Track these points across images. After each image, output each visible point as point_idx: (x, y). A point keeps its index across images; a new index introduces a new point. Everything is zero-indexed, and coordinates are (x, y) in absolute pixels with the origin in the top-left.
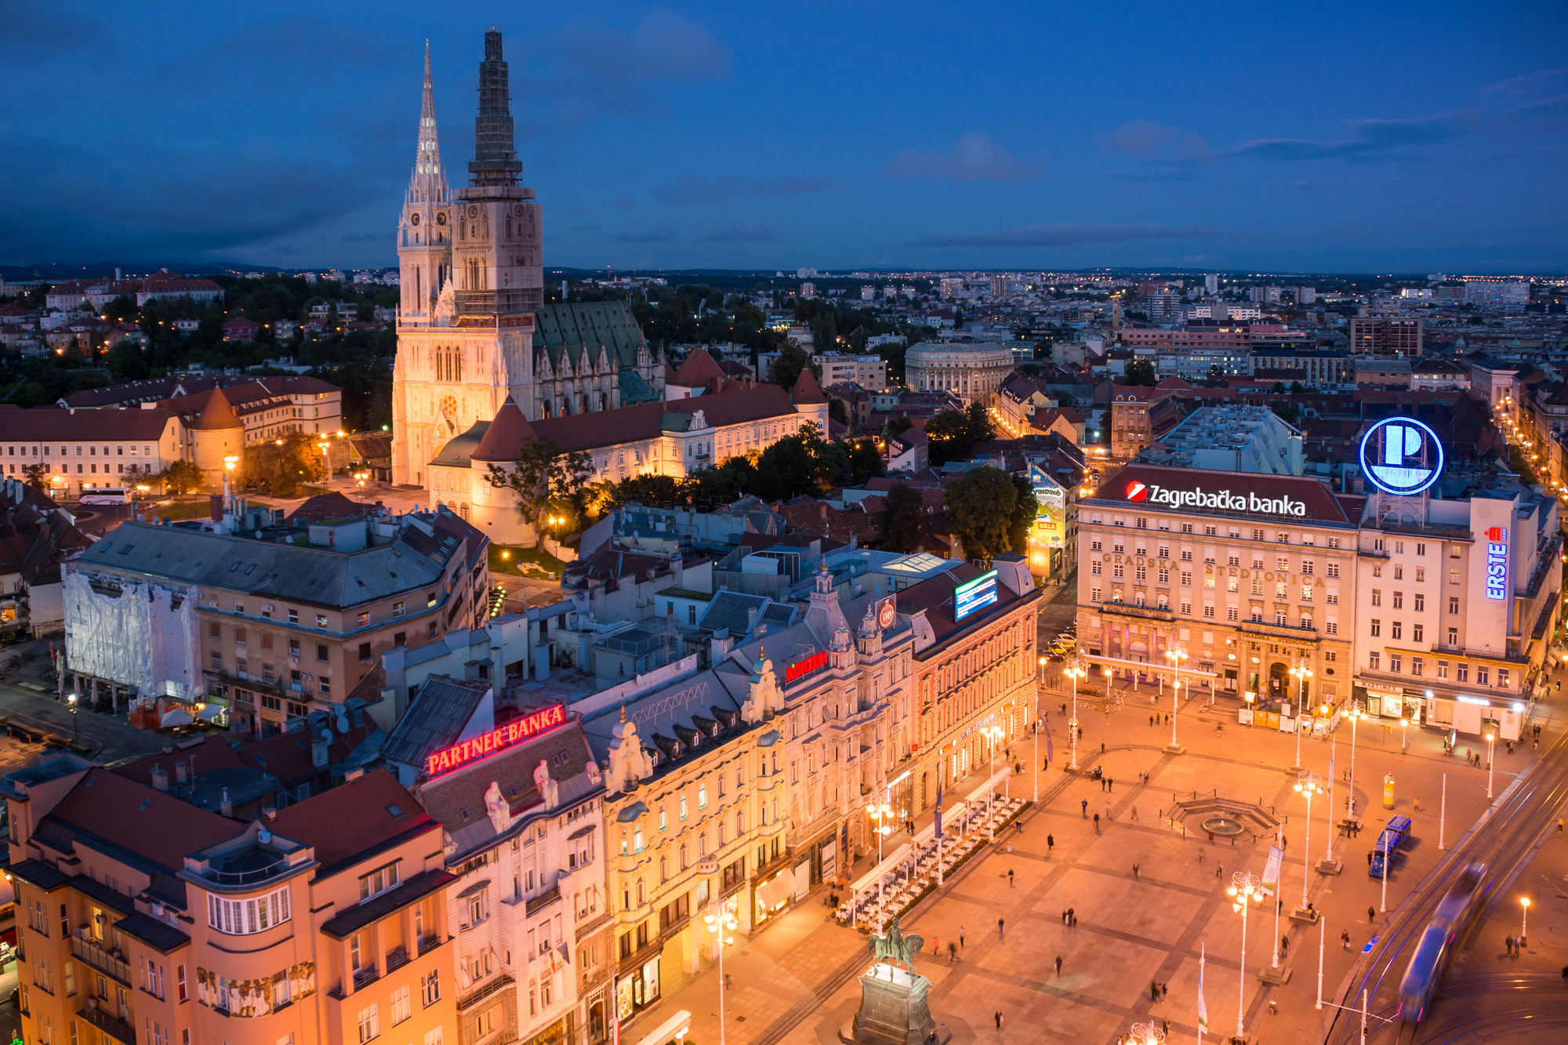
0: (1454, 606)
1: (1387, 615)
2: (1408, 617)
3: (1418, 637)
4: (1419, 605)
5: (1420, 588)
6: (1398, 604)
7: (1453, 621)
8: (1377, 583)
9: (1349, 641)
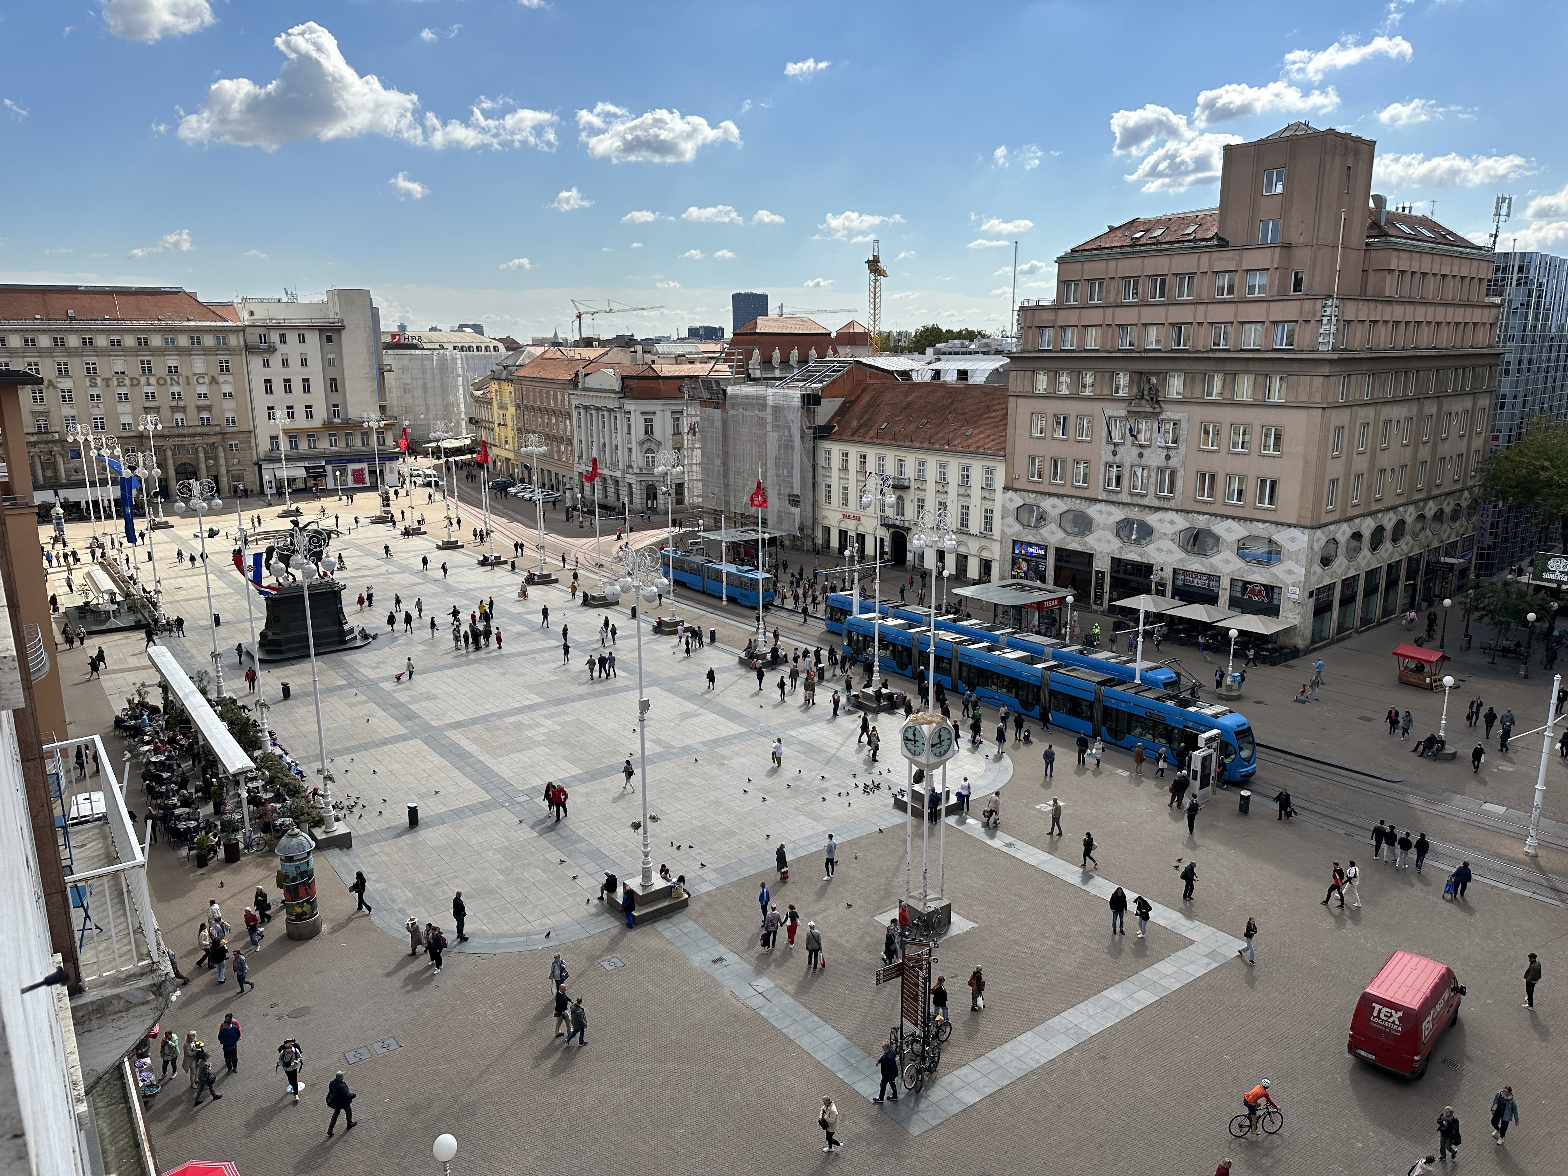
0: (334, 385)
1: (280, 401)
2: (298, 398)
3: (309, 415)
4: (307, 389)
5: (305, 373)
6: (288, 390)
7: (335, 398)
8: (268, 373)
9: (250, 432)
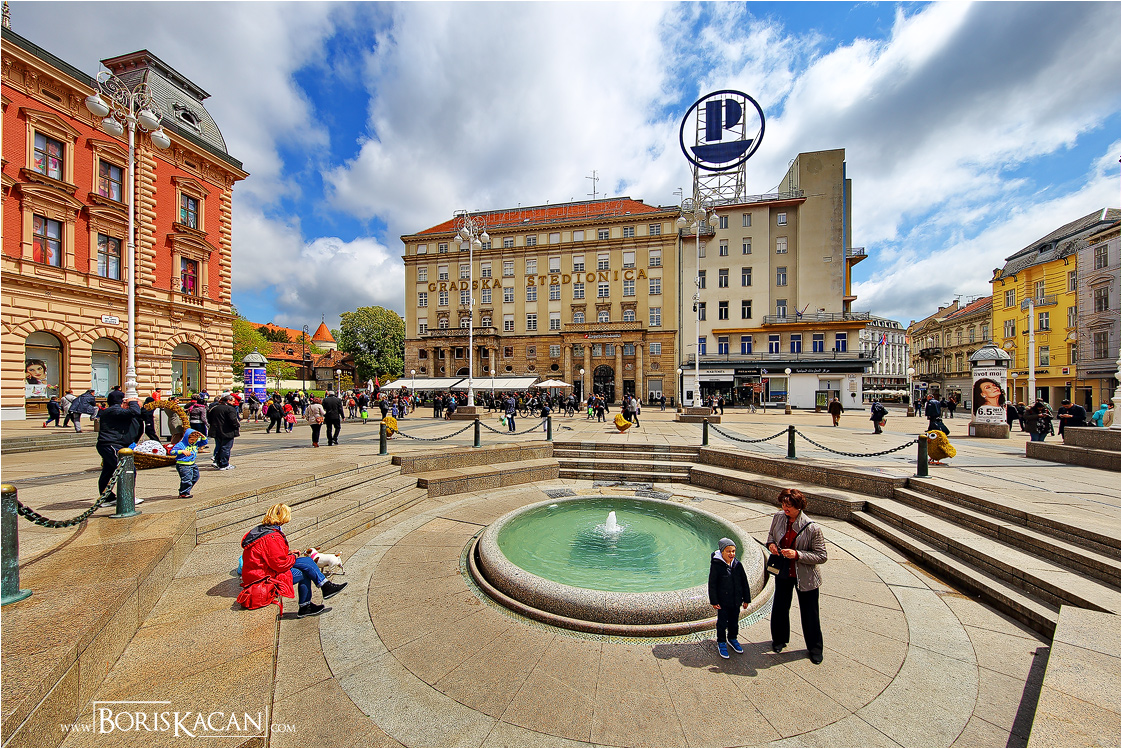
0: (781, 275)
1: (713, 295)
2: (735, 292)
3: (747, 313)
4: (747, 281)
5: (747, 261)
6: (724, 283)
7: (782, 293)
8: (702, 264)
9: (675, 332)
